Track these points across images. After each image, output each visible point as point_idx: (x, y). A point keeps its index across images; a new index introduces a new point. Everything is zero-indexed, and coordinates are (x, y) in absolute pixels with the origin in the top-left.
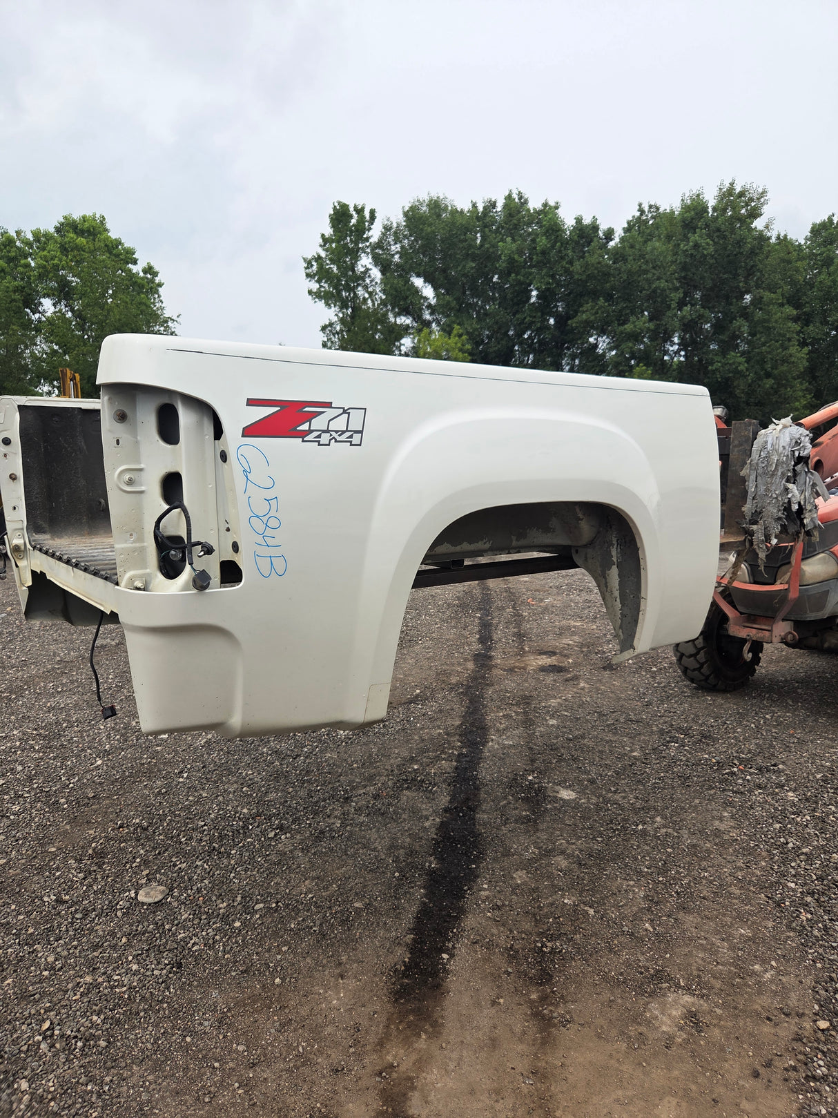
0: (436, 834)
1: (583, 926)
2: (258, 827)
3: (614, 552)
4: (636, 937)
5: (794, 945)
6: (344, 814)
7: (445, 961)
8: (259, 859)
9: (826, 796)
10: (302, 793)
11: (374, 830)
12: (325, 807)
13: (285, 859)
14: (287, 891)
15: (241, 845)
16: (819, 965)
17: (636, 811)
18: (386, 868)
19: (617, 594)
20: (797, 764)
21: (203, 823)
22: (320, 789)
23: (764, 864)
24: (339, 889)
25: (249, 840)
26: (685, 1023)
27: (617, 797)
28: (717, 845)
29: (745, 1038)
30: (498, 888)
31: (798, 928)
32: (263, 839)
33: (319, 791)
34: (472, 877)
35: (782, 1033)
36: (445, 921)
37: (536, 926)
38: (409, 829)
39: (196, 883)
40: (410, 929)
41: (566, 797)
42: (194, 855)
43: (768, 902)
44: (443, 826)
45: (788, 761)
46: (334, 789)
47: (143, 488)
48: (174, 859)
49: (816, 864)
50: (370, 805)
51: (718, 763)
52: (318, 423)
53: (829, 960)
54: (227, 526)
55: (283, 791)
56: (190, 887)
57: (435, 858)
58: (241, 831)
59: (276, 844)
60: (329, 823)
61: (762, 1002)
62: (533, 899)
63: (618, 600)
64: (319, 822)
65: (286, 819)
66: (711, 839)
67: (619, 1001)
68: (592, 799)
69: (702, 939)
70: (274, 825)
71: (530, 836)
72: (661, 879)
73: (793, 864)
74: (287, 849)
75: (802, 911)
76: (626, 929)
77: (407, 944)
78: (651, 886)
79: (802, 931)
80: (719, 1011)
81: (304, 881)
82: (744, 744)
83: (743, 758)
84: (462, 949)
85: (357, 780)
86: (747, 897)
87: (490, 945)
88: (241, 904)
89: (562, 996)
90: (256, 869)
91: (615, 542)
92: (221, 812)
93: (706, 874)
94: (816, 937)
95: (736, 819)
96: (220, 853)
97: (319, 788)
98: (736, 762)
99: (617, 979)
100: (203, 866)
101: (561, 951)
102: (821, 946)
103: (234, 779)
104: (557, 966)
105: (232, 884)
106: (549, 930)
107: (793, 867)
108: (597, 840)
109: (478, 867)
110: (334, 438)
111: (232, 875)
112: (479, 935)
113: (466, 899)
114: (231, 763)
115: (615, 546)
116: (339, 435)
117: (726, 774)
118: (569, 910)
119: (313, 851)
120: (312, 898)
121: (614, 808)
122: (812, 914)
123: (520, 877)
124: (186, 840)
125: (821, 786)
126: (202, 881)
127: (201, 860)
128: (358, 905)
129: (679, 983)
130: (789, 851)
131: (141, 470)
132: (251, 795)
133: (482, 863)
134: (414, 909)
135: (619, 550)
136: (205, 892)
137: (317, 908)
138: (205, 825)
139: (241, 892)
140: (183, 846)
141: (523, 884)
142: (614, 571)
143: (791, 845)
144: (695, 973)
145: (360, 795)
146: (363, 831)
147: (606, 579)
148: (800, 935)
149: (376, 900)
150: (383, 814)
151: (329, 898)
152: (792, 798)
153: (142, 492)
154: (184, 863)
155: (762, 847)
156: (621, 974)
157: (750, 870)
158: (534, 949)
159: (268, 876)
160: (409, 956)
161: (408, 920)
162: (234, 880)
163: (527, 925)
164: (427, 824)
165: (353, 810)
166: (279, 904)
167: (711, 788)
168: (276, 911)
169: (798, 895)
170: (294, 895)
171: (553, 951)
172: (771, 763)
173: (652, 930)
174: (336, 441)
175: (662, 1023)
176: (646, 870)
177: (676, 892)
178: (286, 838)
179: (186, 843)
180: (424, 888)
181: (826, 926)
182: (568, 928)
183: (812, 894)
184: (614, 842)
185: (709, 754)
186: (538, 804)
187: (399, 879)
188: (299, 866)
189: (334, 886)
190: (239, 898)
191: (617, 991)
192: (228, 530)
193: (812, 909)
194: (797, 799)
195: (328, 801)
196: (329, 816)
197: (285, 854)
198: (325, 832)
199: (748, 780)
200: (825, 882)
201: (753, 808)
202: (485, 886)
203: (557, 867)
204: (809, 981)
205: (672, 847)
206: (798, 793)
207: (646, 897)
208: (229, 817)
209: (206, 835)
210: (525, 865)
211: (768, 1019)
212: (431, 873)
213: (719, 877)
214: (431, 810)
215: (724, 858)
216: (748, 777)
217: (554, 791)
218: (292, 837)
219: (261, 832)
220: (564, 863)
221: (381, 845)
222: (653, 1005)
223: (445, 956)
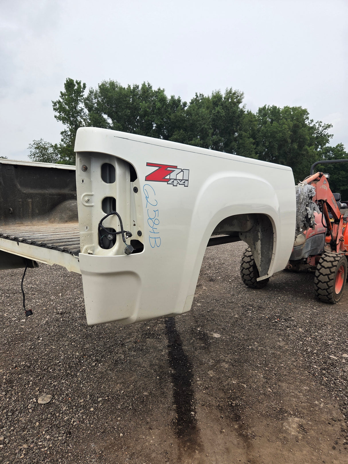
0: (168, 357)
1: (244, 392)
2: (86, 361)
3: (259, 235)
4: (266, 395)
5: (326, 391)
6: (123, 352)
7: (193, 415)
8: (92, 377)
9: (312, 329)
10: (101, 343)
11: (140, 358)
12: (114, 349)
13: (104, 375)
14: (110, 390)
15: (81, 370)
16: (338, 399)
17: (246, 340)
18: (152, 375)
19: (260, 252)
20: (298, 317)
21: (58, 362)
22: (109, 341)
23: (302, 359)
24: (134, 387)
25: (84, 368)
26: (300, 430)
27: (236, 335)
28: (282, 352)
29: (324, 433)
30: (204, 379)
31: (324, 384)
32: (90, 367)
33: (108, 342)
34: (191, 375)
35: (337, 429)
36: (187, 397)
37: (226, 395)
38: (156, 356)
39: (65, 391)
40: (173, 403)
41: (217, 337)
42: (59, 378)
43: (309, 374)
44: (170, 353)
45: (295, 316)
46: (115, 340)
47: (93, 204)
48: (50, 381)
49: (320, 357)
50: (134, 347)
51: (269, 318)
52: (173, 176)
53: (341, 396)
54: (134, 223)
55: (91, 343)
56: (62, 394)
57: (172, 368)
58: (79, 364)
59: (97, 369)
60: (118, 357)
61: (324, 417)
62: (220, 383)
63: (260, 254)
64: (114, 356)
65: (98, 356)
66: (278, 350)
67: (271, 424)
68: (227, 337)
69: (292, 393)
70: (93, 360)
71: (208, 355)
72: (267, 369)
73: (312, 358)
74: (103, 371)
75: (323, 377)
76: (261, 392)
77: (174, 410)
78: (264, 372)
79: (326, 385)
80: (310, 423)
81: (116, 385)
82: (276, 310)
83: (277, 315)
84: (198, 408)
85: (124, 335)
86: (301, 373)
87: (210, 406)
88: (90, 399)
89: (248, 425)
90: (92, 381)
91: (260, 230)
92: (66, 355)
93: (282, 365)
94: (332, 387)
95: (285, 341)
96: (72, 375)
97: (108, 340)
98: (275, 317)
99: (267, 414)
100: (65, 382)
101: (239, 405)
102: (336, 391)
103: (66, 339)
104: (240, 412)
105: (82, 390)
106: (231, 396)
107: (313, 359)
108: (236, 354)
109: (192, 371)
110: (178, 183)
111: (81, 385)
112: (204, 402)
113: (192, 386)
114: (62, 331)
115: (260, 232)
116: (180, 182)
117: (274, 322)
118: (236, 386)
119: (116, 370)
120: (124, 392)
121: (237, 340)
122: (327, 378)
123: (211, 373)
124: (52, 370)
125: (310, 325)
126: (67, 390)
127: (64, 380)
128: (145, 393)
129: (290, 413)
130: (309, 352)
131: (92, 195)
132: (77, 346)
133: (192, 369)
134: (171, 393)
135: (262, 233)
136: (70, 395)
137: (128, 397)
138: (59, 362)
139: (88, 393)
140: (52, 374)
141: (213, 376)
142: (259, 242)
143: (309, 350)
144: (295, 408)
145: (128, 342)
146: (135, 359)
147: (255, 246)
148: (326, 387)
149: (153, 390)
150: (141, 350)
151: (131, 392)
152: (301, 331)
153: (92, 206)
154: (55, 382)
155: (299, 351)
156: (267, 412)
157: (298, 362)
158: (229, 405)
159: (98, 384)
160: (177, 415)
161: (170, 398)
162: (83, 388)
163: (222, 395)
164: (163, 353)
165: (127, 349)
166: (109, 397)
167: (270, 329)
168: (108, 401)
169: (319, 370)
170: (114, 392)
171: (236, 405)
172: (288, 317)
173: (272, 391)
174: (179, 184)
175: (291, 431)
176: (259, 365)
177: (274, 374)
178: (101, 365)
179: (53, 372)
180: (172, 382)
181: (334, 382)
182: (238, 394)
183: (324, 369)
184: (242, 355)
185: (264, 314)
186: (206, 341)
187: (160, 379)
188: (112, 378)
189: (131, 385)
190: (89, 397)
191: (268, 420)
192: (135, 225)
193: (327, 376)
194: (303, 331)
195: (114, 346)
196: (117, 353)
197: (103, 372)
198: (117, 361)
199: (283, 324)
200: (327, 364)
201: (289, 336)
202: (198, 379)
203: (224, 368)
204: (337, 405)
205: (266, 355)
206: (303, 329)
207: (264, 377)
208: (70, 357)
209: (62, 367)
210: (211, 368)
211: (329, 424)
212: (173, 375)
213: (288, 366)
214: (162, 346)
215: (287, 358)
216: (282, 323)
217: (211, 334)
218: (104, 365)
219: (88, 363)
220: (227, 366)
221: (146, 364)
222: (285, 424)
223: (193, 413)
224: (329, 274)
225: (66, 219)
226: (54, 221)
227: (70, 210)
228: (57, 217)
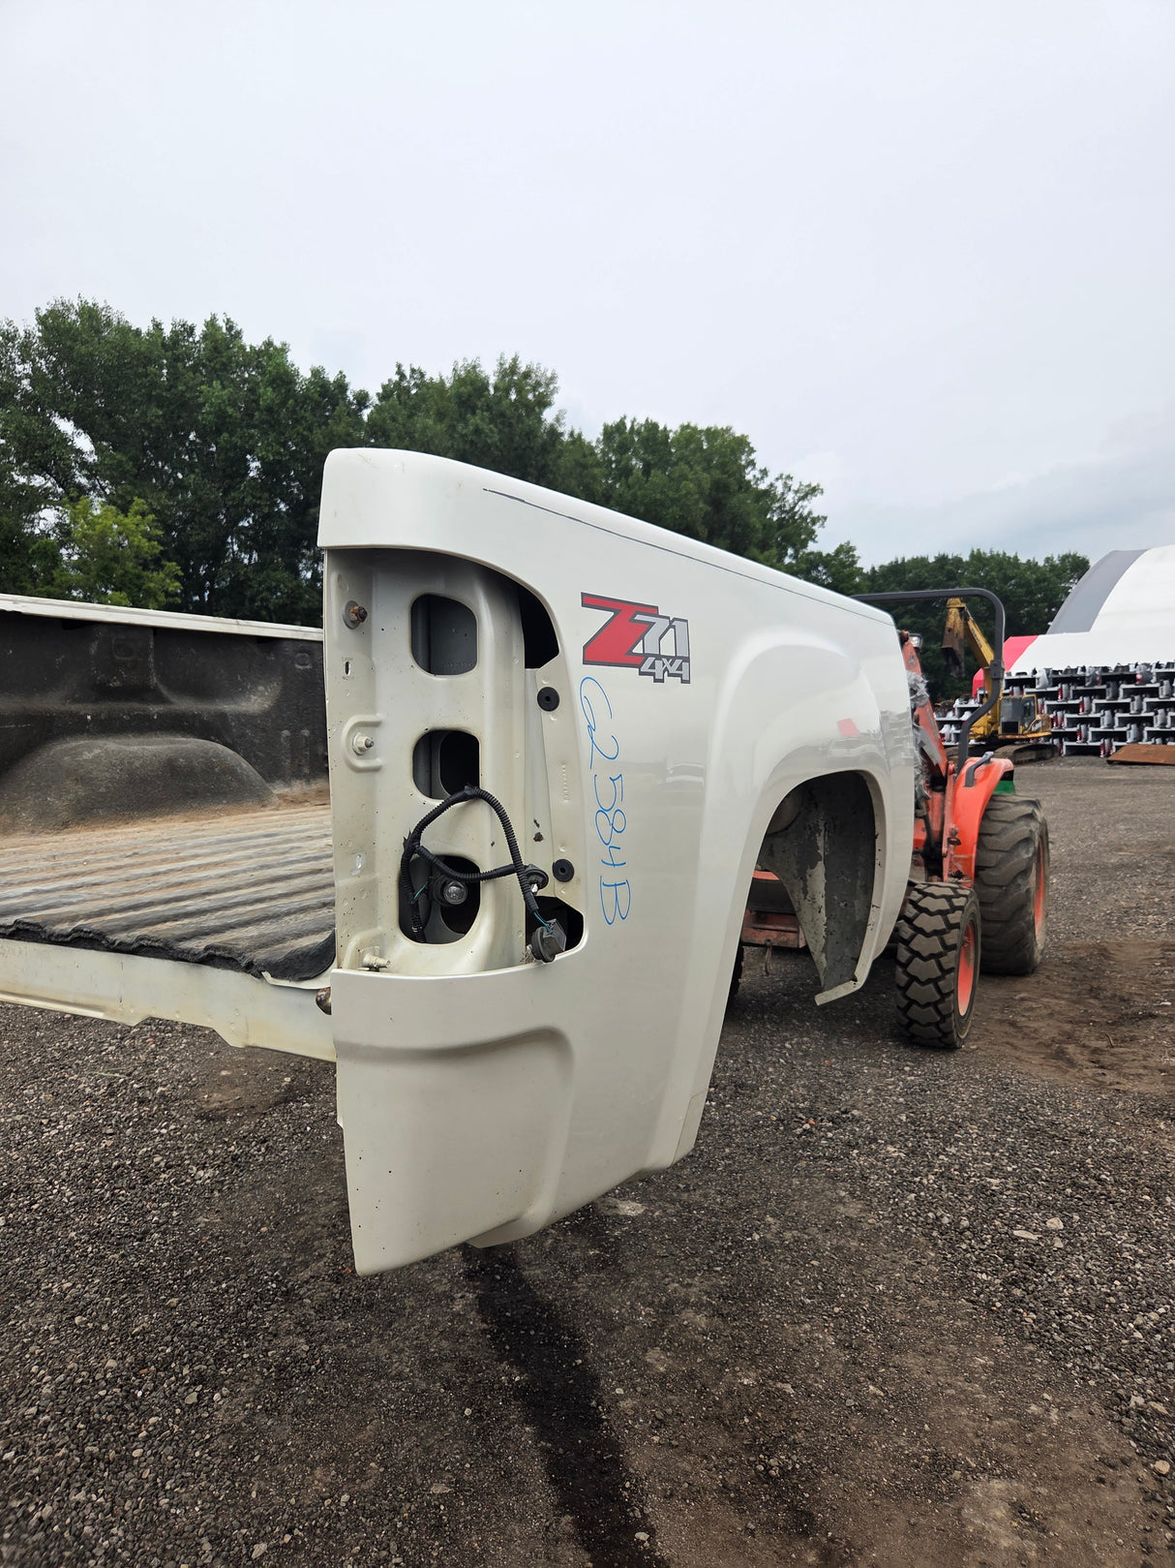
0: (484, 1321)
1: (794, 1415)
2: (155, 1388)
3: (820, 843)
4: (870, 1411)
5: (1045, 1362)
6: (299, 1324)
7: (647, 1544)
8: (197, 1454)
9: (927, 1143)
10: (201, 1302)
11: (374, 1340)
12: (258, 1318)
13: (243, 1439)
14: (293, 1501)
15: (144, 1433)
16: (1092, 1383)
17: (734, 1212)
18: (442, 1404)
19: (821, 901)
20: (870, 1105)
21: (33, 1410)
22: (229, 1287)
23: (933, 1254)
24: (386, 1468)
25: (153, 1420)
26: (1019, 1523)
27: (696, 1196)
28: (863, 1241)
29: (1097, 1520)
30: (639, 1389)
31: (1033, 1336)
32: (178, 1411)
33: (227, 1291)
34: (589, 1382)
35: (1130, 1497)
36: (603, 1473)
37: (734, 1437)
38: (434, 1324)
39: (97, 1540)
40: (556, 1507)
41: (633, 1214)
42: (57, 1484)
43: (976, 1309)
44: (484, 1305)
45: (859, 1101)
46: (254, 1281)
48: (16, 1504)
49: (986, 1239)
50: (337, 1296)
51: (779, 1119)
52: (651, 642)
53: (1096, 1371)
54: (537, 830)
55: (157, 1307)
56: (88, 1554)
57: (511, 1364)
58: (127, 1406)
59: (211, 1415)
60: (284, 1348)
61: (1078, 1458)
62: (700, 1392)
63: (823, 911)
64: (267, 1351)
65: (200, 1360)
66: (849, 1233)
67: (922, 1521)
68: (668, 1208)
69: (946, 1389)
70: (183, 1378)
71: (625, 1288)
72: (837, 1310)
73: (964, 1246)
74: (237, 1419)
75: (1021, 1310)
76: (850, 1402)
77: (571, 1537)
78: (832, 1325)
79: (1040, 1339)
80: (1044, 1491)
81: (312, 1474)
82: (792, 1089)
83: (803, 1108)
84: (653, 1508)
85: (285, 1255)
86: (950, 1311)
87: (694, 1494)
88: (218, 1555)
89: (848, 1542)
90: (203, 1476)
91: (822, 828)
92: (61, 1378)
93: (881, 1287)
94: (1061, 1343)
95: (859, 1198)
96: (109, 1463)
97: (224, 1286)
98: (801, 1115)
99: (896, 1487)
100: (89, 1500)
101: (794, 1468)
102: (1075, 1354)
103: (40, 1305)
104: (807, 1495)
105: (172, 1521)
106: (755, 1439)
107: (966, 1250)
108: (717, 1271)
109: (585, 1361)
110: (666, 669)
111: (164, 1502)
112: (667, 1480)
113: (605, 1423)
114: (14, 1273)
115: (822, 833)
116: (671, 664)
117: (801, 1135)
118: (757, 1395)
119: (290, 1410)
120: (351, 1501)
121: (704, 1214)
122: (1034, 1312)
123: (658, 1360)
124: (17, 1453)
125: (915, 1130)
126: (108, 1536)
127: (79, 1490)
128: (438, 1489)
129: (969, 1466)
130: (947, 1228)
132: (97, 1329)
133: (586, 1352)
134: (537, 1467)
135: (827, 838)
136: (126, 1554)
137: (370, 1516)
138: (38, 1412)
139: (201, 1531)
140: (17, 1470)
141: (669, 1370)
142: (819, 871)
143: (946, 1220)
144: (977, 1442)
145: (307, 1282)
146: (356, 1347)
147: (805, 881)
148: (1041, 1347)
149: (463, 1470)
150: (370, 1307)
151: (379, 1490)
152: (896, 1154)
154: (43, 1505)
155: (914, 1230)
156: (895, 1477)
157: (924, 1268)
158: (759, 1477)
159: (234, 1482)
160: (587, 1556)
161: (542, 1495)
162: (173, 1511)
163: (722, 1441)
164: (458, 1307)
165: (312, 1312)
166: (296, 1532)
167: (797, 1160)
168: (297, 1550)
169: (1001, 1289)
170: (309, 1506)
171: (784, 1472)
172: (839, 1109)
173: (882, 1394)
174: (669, 675)
175: (996, 1535)
176: (809, 1301)
177: (867, 1325)
178: (223, 1397)
179: (20, 1462)
180: (528, 1423)
181: (1061, 1325)
182: (777, 1427)
183: (1015, 1283)
184: (740, 1269)
185: (760, 1108)
186: (599, 1234)
187: (477, 1418)
188: (282, 1445)
189: (373, 1464)
190: (207, 1547)
191: (909, 1506)
192: (538, 838)
193: (1031, 1305)
194: (902, 1155)
195: (255, 1307)
196: (275, 1336)
197: (239, 1428)
198: (286, 1367)
199: (831, 1138)
200: (1017, 1262)
201: (867, 1178)
202: (619, 1391)
203: (695, 1329)
204: (1096, 1407)
205: (817, 1259)
206: (898, 1146)
207: (839, 1342)
208: (82, 1383)
209: (55, 1434)
210: (652, 1337)
211: (1101, 1481)
212: (520, 1392)
213: (901, 1289)
214: (445, 1281)
215: (884, 1258)
216: (830, 1135)
217: (610, 1207)
218: (233, 1394)
219: (166, 1397)
220: (701, 1320)
221: (404, 1363)
222: (967, 1512)
223: (642, 1536)
224: (941, 955)
225: (64, 816)
226: (12, 825)
227: (81, 780)
228: (24, 809)
